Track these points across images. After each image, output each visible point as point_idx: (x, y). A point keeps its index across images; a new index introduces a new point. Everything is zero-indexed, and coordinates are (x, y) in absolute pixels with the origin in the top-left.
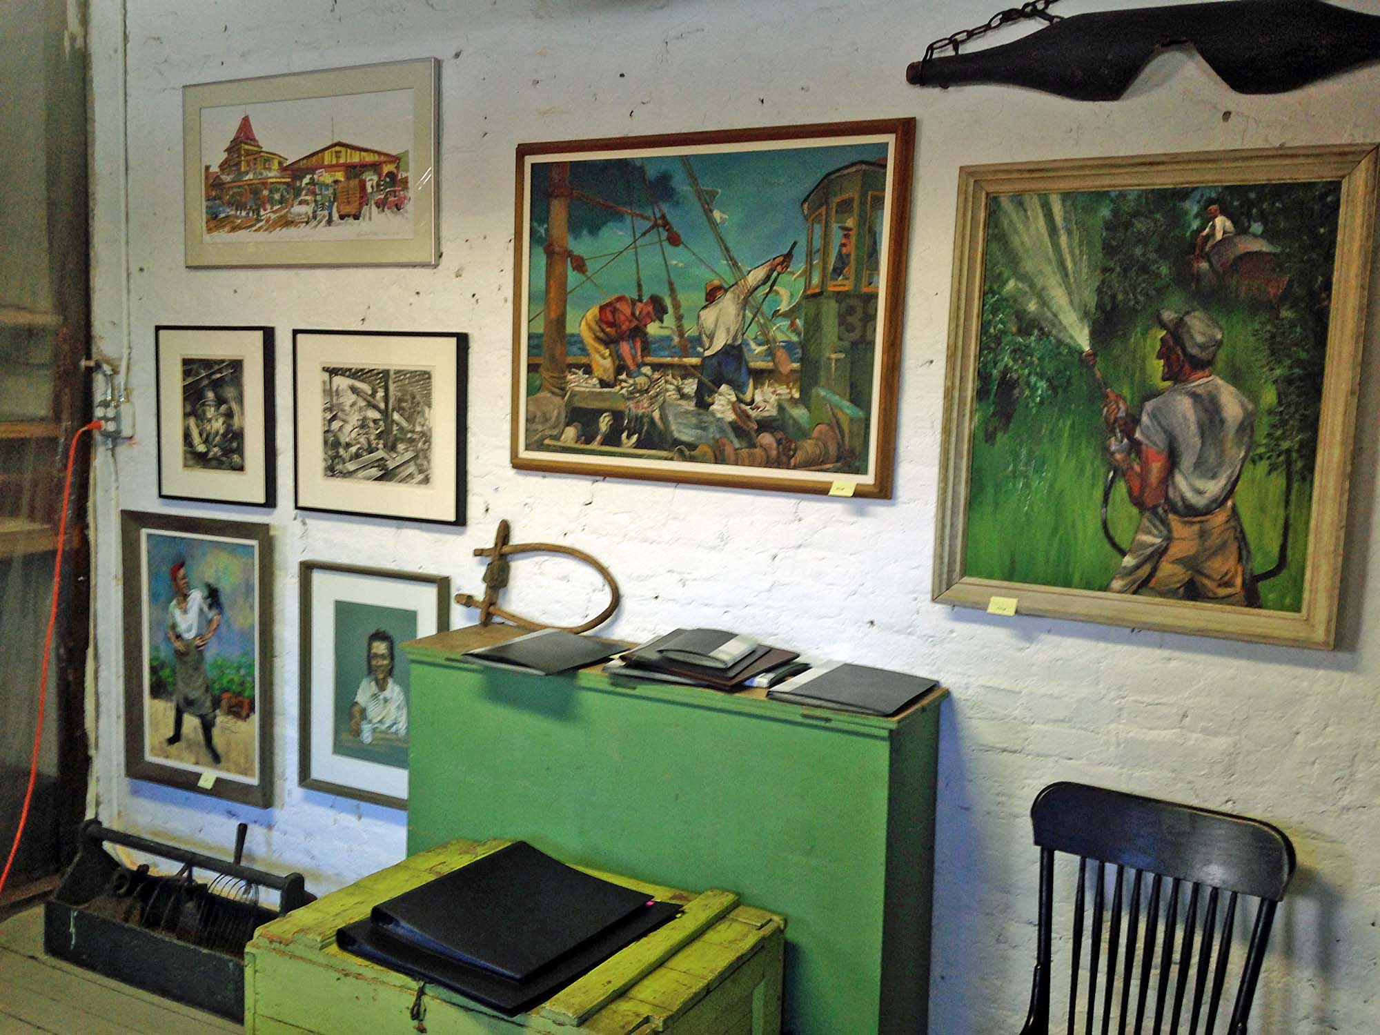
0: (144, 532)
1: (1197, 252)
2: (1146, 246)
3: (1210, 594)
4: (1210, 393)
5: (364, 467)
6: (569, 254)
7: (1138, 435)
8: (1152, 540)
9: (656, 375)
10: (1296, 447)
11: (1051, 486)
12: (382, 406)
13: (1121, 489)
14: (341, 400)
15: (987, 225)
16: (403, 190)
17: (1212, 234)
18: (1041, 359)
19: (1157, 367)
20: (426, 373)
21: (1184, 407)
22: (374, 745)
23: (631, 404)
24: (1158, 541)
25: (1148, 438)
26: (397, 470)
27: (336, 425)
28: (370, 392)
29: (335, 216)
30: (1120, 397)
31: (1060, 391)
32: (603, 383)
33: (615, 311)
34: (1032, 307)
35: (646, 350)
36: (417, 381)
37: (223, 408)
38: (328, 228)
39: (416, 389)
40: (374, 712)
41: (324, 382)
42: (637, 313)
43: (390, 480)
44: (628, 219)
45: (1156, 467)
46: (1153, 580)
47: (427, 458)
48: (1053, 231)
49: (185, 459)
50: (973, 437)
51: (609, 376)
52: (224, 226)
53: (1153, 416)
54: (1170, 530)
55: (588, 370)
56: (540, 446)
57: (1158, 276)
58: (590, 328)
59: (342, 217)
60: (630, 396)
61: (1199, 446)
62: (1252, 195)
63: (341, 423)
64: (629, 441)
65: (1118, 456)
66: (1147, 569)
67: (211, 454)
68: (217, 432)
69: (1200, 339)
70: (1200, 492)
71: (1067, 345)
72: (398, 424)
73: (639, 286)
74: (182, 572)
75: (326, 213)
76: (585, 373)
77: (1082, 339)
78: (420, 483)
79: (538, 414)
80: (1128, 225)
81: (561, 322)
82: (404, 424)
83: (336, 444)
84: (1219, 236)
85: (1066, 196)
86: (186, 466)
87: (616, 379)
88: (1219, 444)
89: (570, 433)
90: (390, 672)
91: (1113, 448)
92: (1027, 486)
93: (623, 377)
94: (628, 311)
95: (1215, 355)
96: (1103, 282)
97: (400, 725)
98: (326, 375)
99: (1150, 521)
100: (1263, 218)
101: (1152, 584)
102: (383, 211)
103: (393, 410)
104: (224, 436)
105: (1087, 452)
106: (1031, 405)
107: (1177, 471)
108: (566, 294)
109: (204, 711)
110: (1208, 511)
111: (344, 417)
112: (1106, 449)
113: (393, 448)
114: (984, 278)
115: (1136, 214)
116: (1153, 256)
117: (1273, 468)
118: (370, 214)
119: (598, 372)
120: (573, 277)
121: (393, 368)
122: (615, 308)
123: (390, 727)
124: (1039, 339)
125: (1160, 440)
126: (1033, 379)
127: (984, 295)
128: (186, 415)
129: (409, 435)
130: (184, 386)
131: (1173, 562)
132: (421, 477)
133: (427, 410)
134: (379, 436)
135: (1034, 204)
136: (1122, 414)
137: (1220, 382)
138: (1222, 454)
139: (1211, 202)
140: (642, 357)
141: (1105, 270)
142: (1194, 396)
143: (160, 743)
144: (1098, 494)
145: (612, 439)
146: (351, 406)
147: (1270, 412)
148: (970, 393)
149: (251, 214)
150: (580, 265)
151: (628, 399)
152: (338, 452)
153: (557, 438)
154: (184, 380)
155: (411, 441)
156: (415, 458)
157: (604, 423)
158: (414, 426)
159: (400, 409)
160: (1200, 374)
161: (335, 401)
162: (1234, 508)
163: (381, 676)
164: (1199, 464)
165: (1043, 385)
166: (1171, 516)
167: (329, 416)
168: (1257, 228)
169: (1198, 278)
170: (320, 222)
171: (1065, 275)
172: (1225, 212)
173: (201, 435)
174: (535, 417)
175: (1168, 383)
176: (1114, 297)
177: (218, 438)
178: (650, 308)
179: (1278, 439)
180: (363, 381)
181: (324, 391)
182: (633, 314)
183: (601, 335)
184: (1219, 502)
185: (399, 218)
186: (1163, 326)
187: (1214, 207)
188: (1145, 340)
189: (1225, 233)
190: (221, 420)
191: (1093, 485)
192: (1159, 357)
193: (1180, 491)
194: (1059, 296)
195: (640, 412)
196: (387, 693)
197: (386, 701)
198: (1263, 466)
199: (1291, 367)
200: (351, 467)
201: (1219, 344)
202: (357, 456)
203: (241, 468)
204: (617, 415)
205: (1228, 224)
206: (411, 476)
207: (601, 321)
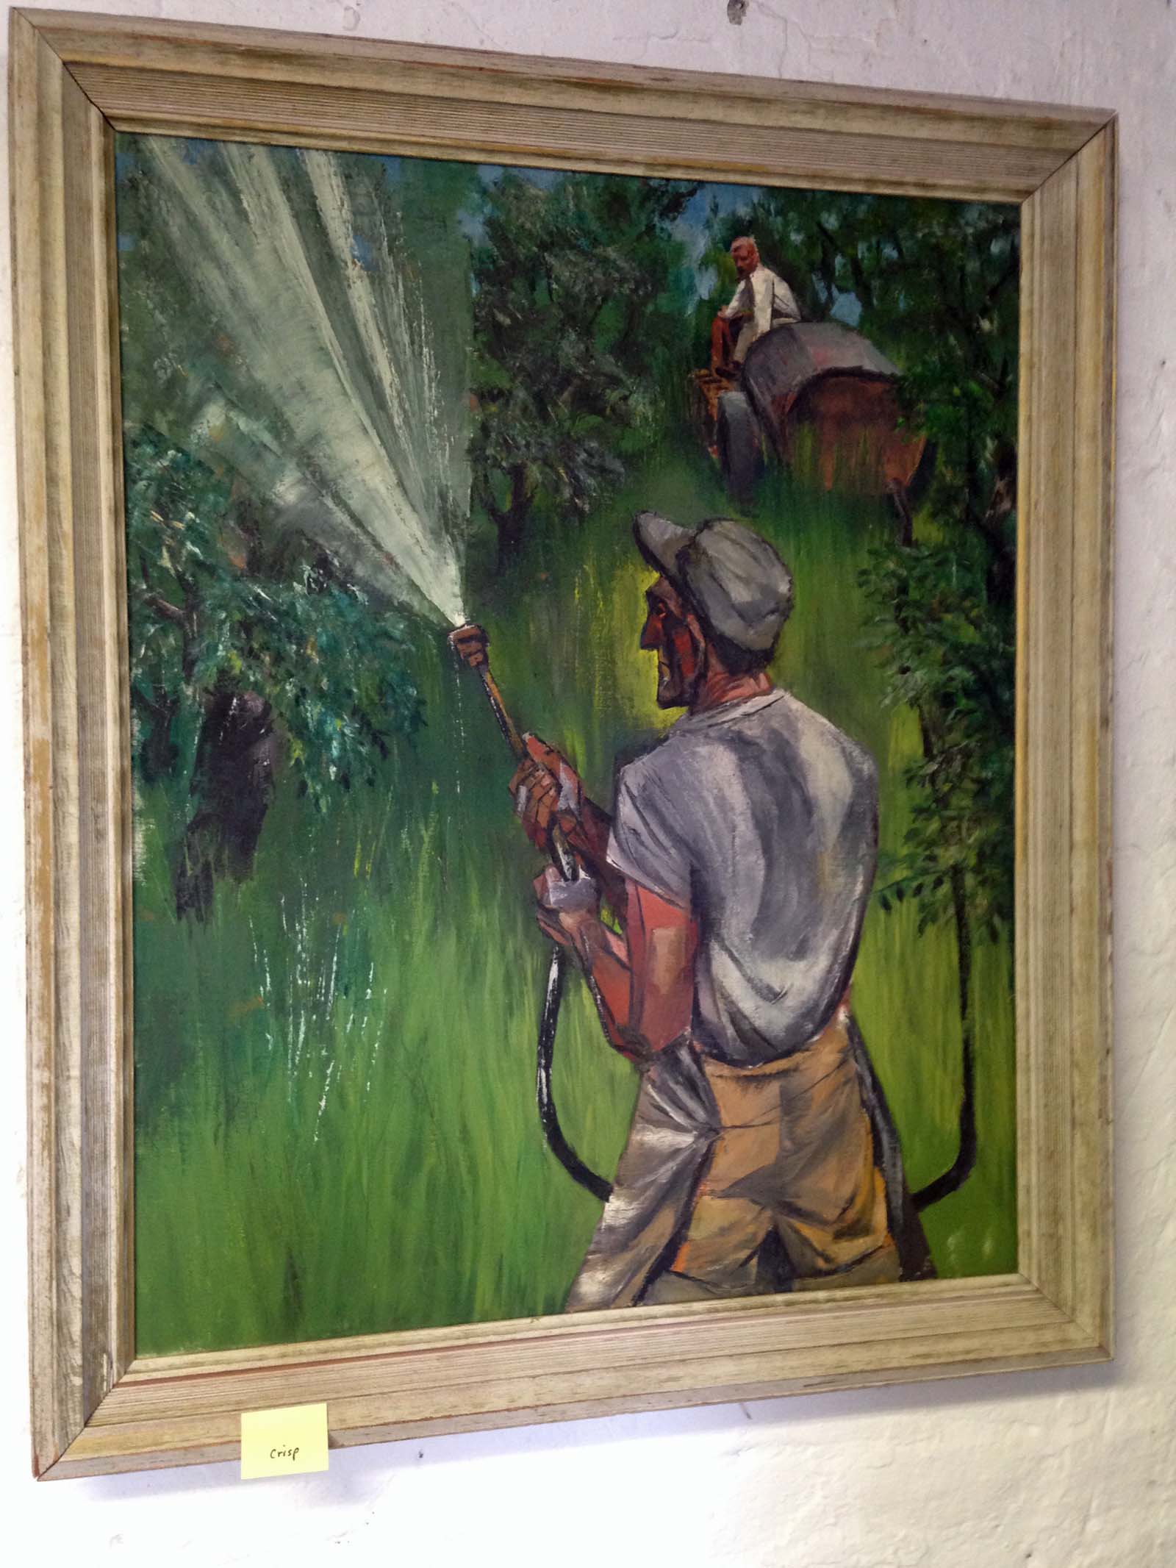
1: (716, 360)
2: (587, 332)
3: (821, 1263)
4: (775, 736)
7: (613, 857)
8: (671, 1139)
10: (972, 861)
11: (394, 1028)
13: (582, 1010)
15: (114, 223)
17: (745, 318)
18: (331, 651)
21: (718, 775)
24: (686, 1140)
25: (639, 863)
30: (559, 753)
31: (394, 745)
46: (685, 1252)
50: (134, 898)
53: (646, 803)
54: (712, 1110)
57: (623, 419)
61: (760, 874)
62: (831, 222)
65: (567, 920)
66: (665, 1223)
69: (740, 594)
70: (773, 996)
71: (404, 609)
80: (533, 272)
84: (763, 321)
88: (807, 863)
91: (553, 898)
92: (323, 1034)
95: (777, 637)
96: (485, 429)
99: (663, 1089)
100: (860, 281)
101: (679, 1266)
105: (484, 916)
106: (314, 788)
107: (715, 949)
110: (794, 1043)
112: (534, 903)
114: (121, 394)
115: (554, 241)
116: (609, 364)
117: (928, 916)
124: (318, 590)
125: (670, 866)
126: (312, 711)
127: (126, 449)
131: (726, 1195)
136: (567, 801)
137: (796, 705)
138: (814, 890)
139: (738, 228)
141: (487, 395)
142: (739, 743)
144: (525, 1031)
147: (910, 777)
148: (111, 762)
160: (749, 685)
162: (853, 1028)
164: (764, 920)
165: (341, 728)
166: (711, 1068)
168: (847, 306)
169: (722, 428)
172: (773, 257)
175: (676, 713)
176: (517, 473)
179: (931, 844)
184: (820, 1015)
186: (651, 559)
187: (746, 242)
188: (607, 594)
189: (776, 313)
191: (510, 1010)
192: (645, 645)
193: (727, 998)
198: (907, 910)
199: (946, 663)
201: (784, 609)
205: (782, 289)
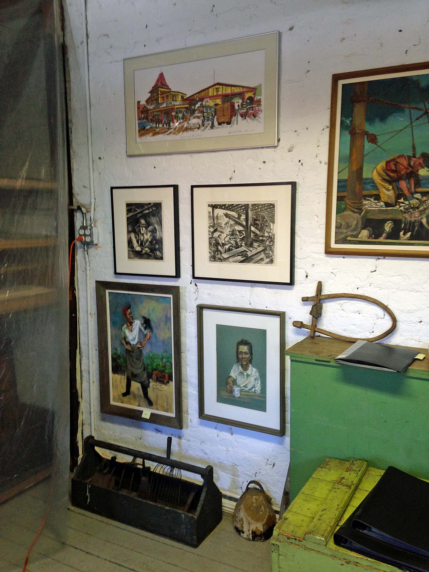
0: (107, 291)
5: (233, 256)
6: (367, 133)
9: (425, 198)
12: (244, 223)
14: (219, 221)
16: (258, 106)
20: (271, 204)
22: (241, 398)
23: (407, 216)
26: (254, 257)
27: (216, 235)
28: (237, 217)
29: (216, 123)
32: (387, 205)
33: (396, 163)
35: (418, 184)
36: (267, 209)
37: (151, 228)
38: (211, 130)
39: (265, 214)
40: (241, 381)
41: (209, 212)
42: (412, 164)
43: (249, 262)
44: (407, 111)
47: (271, 250)
49: (129, 254)
51: (392, 200)
52: (148, 133)
55: (377, 198)
56: (345, 241)
58: (379, 174)
59: (220, 124)
60: (406, 211)
63: (220, 233)
64: (404, 237)
67: (144, 251)
68: (147, 240)
72: (253, 232)
73: (414, 148)
74: (129, 311)
75: (210, 122)
76: (375, 199)
78: (267, 263)
79: (343, 223)
81: (360, 171)
82: (258, 232)
83: (217, 244)
86: (129, 257)
87: (396, 202)
89: (365, 234)
90: (250, 361)
93: (402, 200)
94: (405, 163)
97: (257, 389)
98: (211, 209)
102: (245, 119)
103: (251, 225)
104: (151, 242)
108: (363, 156)
109: (143, 380)
111: (221, 230)
113: (251, 245)
118: (237, 121)
119: (384, 198)
120: (368, 146)
121: (250, 203)
122: (397, 162)
123: (250, 389)
128: (129, 232)
129: (261, 238)
130: (127, 218)
132: (268, 260)
133: (271, 224)
134: (242, 240)
140: (415, 188)
143: (119, 396)
145: (394, 236)
146: (226, 224)
149: (165, 126)
150: (373, 139)
151: (405, 213)
152: (218, 248)
153: (356, 236)
154: (127, 214)
155: (262, 241)
156: (263, 250)
157: (388, 227)
158: (264, 233)
159: (255, 225)
161: (215, 222)
163: (245, 363)
167: (212, 230)
170: (207, 127)
173: (138, 242)
174: (341, 225)
177: (147, 244)
178: (421, 161)
180: (233, 211)
181: (209, 217)
182: (409, 165)
183: (387, 178)
185: (255, 122)
190: (149, 234)
195: (413, 219)
196: (249, 372)
197: (248, 376)
200: (225, 256)
202: (229, 250)
203: (162, 258)
204: (397, 223)
206: (262, 259)
207: (387, 169)
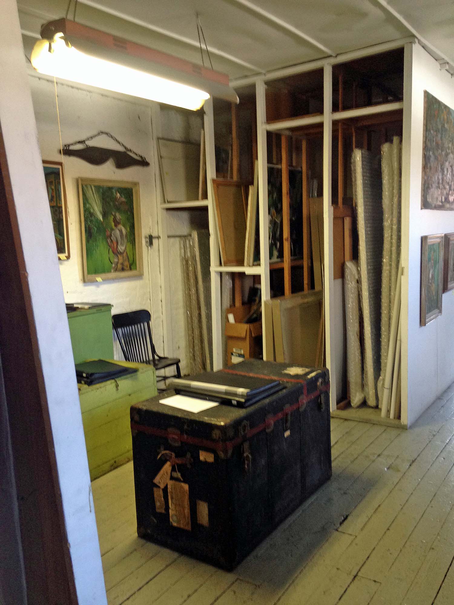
1: (116, 200)
2: (108, 198)
3: (125, 270)
4: (121, 229)
8: (116, 260)
10: (133, 239)
11: (100, 251)
13: (111, 250)
18: (95, 223)
19: (113, 224)
21: (118, 232)
25: (113, 239)
30: (108, 231)
31: (99, 230)
34: (92, 211)
45: (115, 245)
48: (93, 194)
53: (114, 234)
54: (119, 258)
57: (111, 205)
61: (120, 240)
65: (109, 243)
66: (116, 266)
69: (118, 218)
70: (122, 249)
71: (99, 220)
77: (101, 218)
80: (105, 194)
84: (118, 197)
85: (95, 186)
88: (123, 239)
92: (96, 252)
95: (121, 221)
96: (103, 206)
99: (116, 256)
101: (117, 269)
105: (105, 243)
106: (94, 233)
107: (118, 245)
110: (123, 253)
112: (107, 241)
115: (106, 192)
124: (94, 218)
125: (115, 239)
126: (94, 227)
131: (120, 264)
135: (89, 187)
136: (109, 234)
137: (122, 227)
138: (124, 241)
141: (103, 203)
142: (119, 229)
144: (107, 251)
160: (119, 225)
162: (126, 252)
165: (96, 229)
166: (118, 255)
171: (97, 205)
172: (119, 192)
175: (115, 227)
176: (105, 210)
184: (124, 251)
186: (113, 215)
192: (113, 222)
193: (119, 249)
194: (96, 208)
199: (130, 224)
201: (121, 219)
205: (119, 195)
